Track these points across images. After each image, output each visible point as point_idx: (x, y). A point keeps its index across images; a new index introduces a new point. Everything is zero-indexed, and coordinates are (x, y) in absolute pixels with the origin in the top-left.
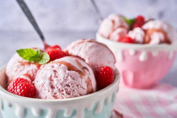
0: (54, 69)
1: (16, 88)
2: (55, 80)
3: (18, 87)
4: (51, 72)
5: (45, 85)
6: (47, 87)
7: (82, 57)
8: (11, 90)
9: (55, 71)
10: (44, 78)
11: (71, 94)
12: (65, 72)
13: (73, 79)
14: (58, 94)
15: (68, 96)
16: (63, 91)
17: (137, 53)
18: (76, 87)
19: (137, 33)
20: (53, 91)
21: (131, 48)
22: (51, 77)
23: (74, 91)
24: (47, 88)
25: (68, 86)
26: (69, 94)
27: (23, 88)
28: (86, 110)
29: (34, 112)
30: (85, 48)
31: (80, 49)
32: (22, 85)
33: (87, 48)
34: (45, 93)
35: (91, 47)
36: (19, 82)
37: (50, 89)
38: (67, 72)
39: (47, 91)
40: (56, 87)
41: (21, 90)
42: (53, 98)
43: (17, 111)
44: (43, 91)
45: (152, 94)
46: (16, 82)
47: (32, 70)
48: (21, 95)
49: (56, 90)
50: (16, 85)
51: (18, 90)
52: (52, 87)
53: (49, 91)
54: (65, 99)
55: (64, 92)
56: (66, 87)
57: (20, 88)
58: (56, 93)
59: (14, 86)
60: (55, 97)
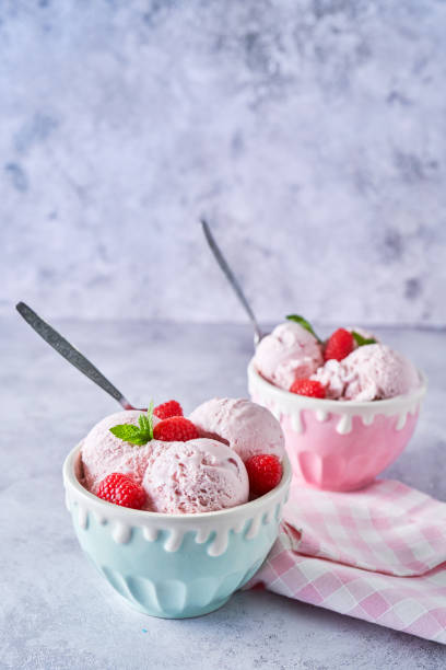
0: (180, 461)
1: (114, 492)
2: (182, 480)
3: (117, 490)
4: (175, 466)
5: (165, 488)
6: (169, 492)
7: (224, 436)
8: (105, 495)
9: (181, 465)
10: (164, 476)
11: (209, 505)
12: (199, 467)
13: (213, 479)
14: (187, 505)
15: (204, 508)
16: (194, 499)
17: (330, 417)
18: (216, 493)
19: (333, 373)
20: (178, 500)
21: (319, 407)
22: (175, 475)
23: (212, 500)
24: (168, 495)
25: (204, 491)
26: (205, 505)
27: (126, 493)
28: (232, 532)
29: (147, 534)
30: (228, 418)
31: (220, 421)
32: (124, 487)
33: (233, 418)
34: (165, 501)
35: (239, 419)
36: (117, 481)
37: (174, 496)
38: (203, 467)
39: (169, 499)
40: (183, 493)
41: (122, 496)
42: (179, 511)
43: (117, 532)
44: (161, 499)
45: (362, 503)
46: (112, 481)
47: (138, 458)
48: (123, 505)
49: (183, 498)
50: (114, 487)
51: (118, 496)
52: (178, 493)
53: (172, 499)
54: (198, 515)
55: (197, 502)
56: (201, 494)
57: (120, 492)
58: (183, 503)
59: (110, 489)
60: (182, 509)
